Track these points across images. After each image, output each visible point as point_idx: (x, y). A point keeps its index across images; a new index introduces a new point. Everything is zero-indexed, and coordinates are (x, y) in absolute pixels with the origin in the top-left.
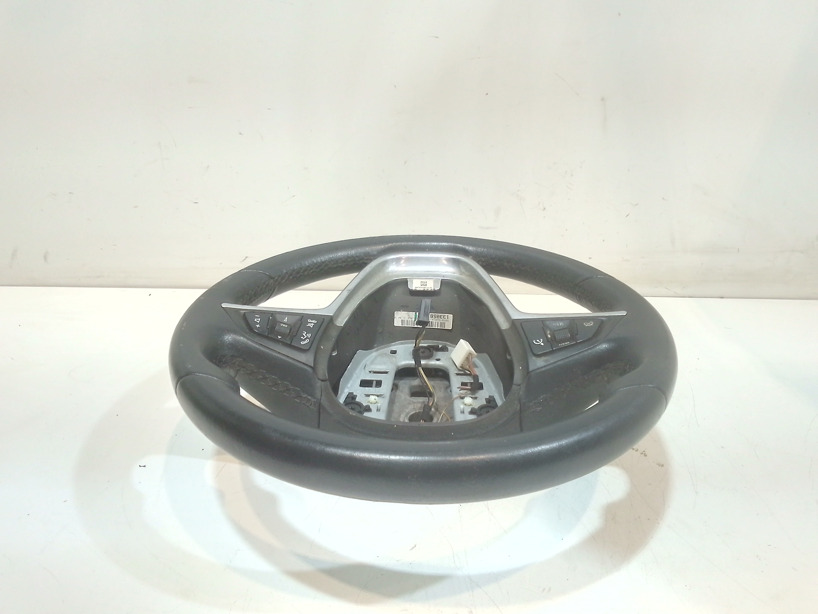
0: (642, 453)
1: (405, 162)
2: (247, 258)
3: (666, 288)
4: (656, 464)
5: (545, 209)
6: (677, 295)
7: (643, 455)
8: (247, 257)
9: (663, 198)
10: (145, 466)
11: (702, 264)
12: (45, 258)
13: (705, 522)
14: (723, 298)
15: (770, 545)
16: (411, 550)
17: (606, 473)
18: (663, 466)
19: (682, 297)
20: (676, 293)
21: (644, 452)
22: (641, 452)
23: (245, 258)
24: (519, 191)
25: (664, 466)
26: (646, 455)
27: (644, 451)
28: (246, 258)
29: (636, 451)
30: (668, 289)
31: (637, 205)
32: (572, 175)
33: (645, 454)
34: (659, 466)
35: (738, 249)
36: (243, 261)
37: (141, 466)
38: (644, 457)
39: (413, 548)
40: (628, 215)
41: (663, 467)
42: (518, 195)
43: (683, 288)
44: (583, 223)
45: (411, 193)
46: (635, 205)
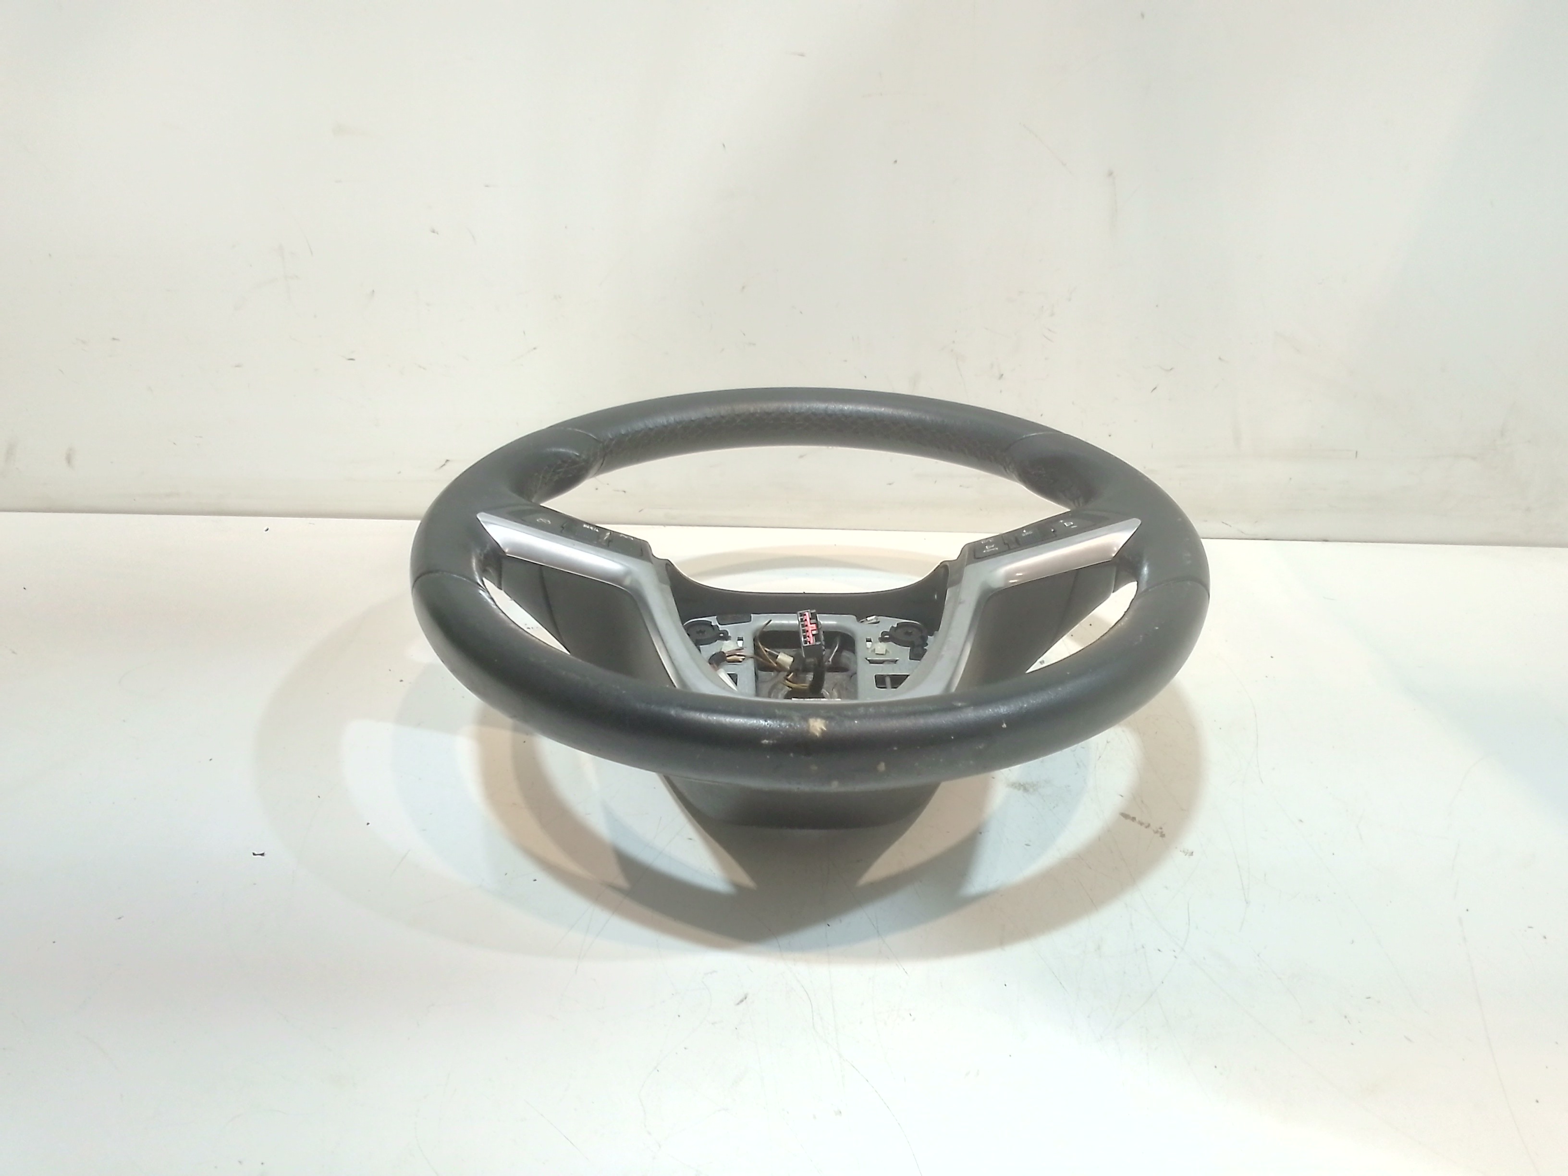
0: (1156, 832)
1: (743, 288)
2: (448, 464)
3: (1223, 523)
4: (1181, 851)
5: (1004, 376)
6: (1244, 536)
7: (1158, 835)
8: (447, 460)
9: (1220, 359)
10: (262, 855)
11: (1290, 480)
12: (69, 459)
13: (1258, 956)
14: (1326, 541)
15: (1369, 998)
16: (738, 1004)
17: (1090, 868)
18: (1192, 854)
19: (1252, 538)
20: (1241, 532)
21: (1160, 830)
22: (1155, 830)
23: (443, 462)
24: (954, 342)
25: (1194, 854)
26: (1163, 836)
27: (1161, 828)
28: (446, 462)
29: (1146, 827)
30: (1227, 524)
31: (1171, 369)
32: (1052, 315)
33: (1161, 832)
34: (1186, 855)
35: (1357, 453)
36: (442, 466)
37: (256, 853)
38: (1161, 838)
39: (742, 1001)
40: (1155, 388)
41: (1191, 857)
42: (952, 351)
43: (1256, 522)
44: (1073, 403)
45: (754, 344)
46: (1167, 370)
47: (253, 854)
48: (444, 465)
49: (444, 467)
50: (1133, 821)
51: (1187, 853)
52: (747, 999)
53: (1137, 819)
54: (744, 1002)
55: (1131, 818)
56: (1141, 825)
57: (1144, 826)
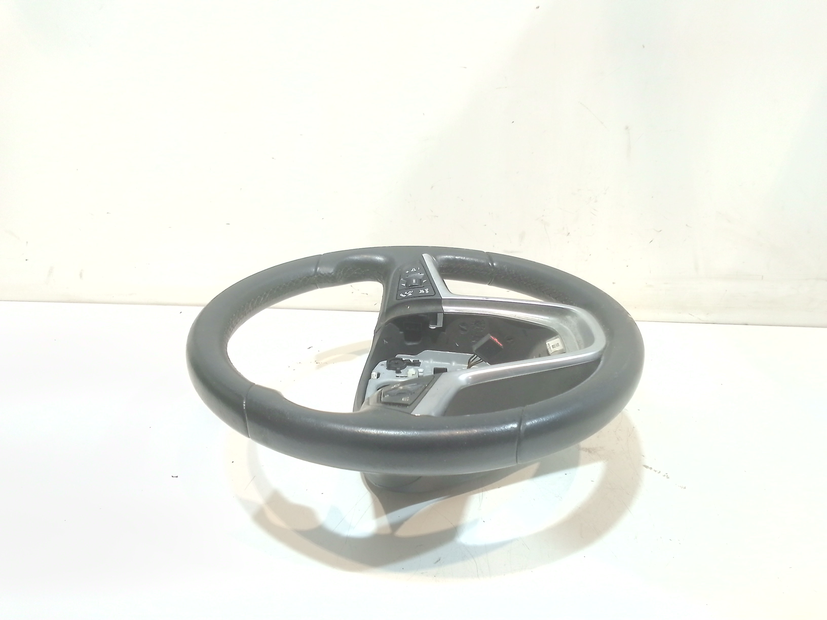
3: (690, 314)
4: (679, 486)
5: (570, 234)
6: (701, 322)
9: (687, 225)
10: (177, 477)
11: (726, 291)
15: (791, 567)
16: (435, 563)
17: (628, 494)
19: (705, 323)
20: (700, 319)
22: (664, 475)
24: (543, 216)
30: (691, 315)
31: (660, 231)
32: (596, 202)
33: (667, 476)
35: (762, 276)
38: (667, 479)
39: (438, 561)
40: (652, 241)
42: (542, 220)
43: (707, 314)
44: (607, 249)
45: (437, 217)
46: (658, 231)
47: (171, 476)
50: (651, 470)
51: (682, 487)
52: (440, 560)
53: (653, 469)
54: (439, 562)
55: (649, 468)
56: (656, 472)
57: (657, 472)
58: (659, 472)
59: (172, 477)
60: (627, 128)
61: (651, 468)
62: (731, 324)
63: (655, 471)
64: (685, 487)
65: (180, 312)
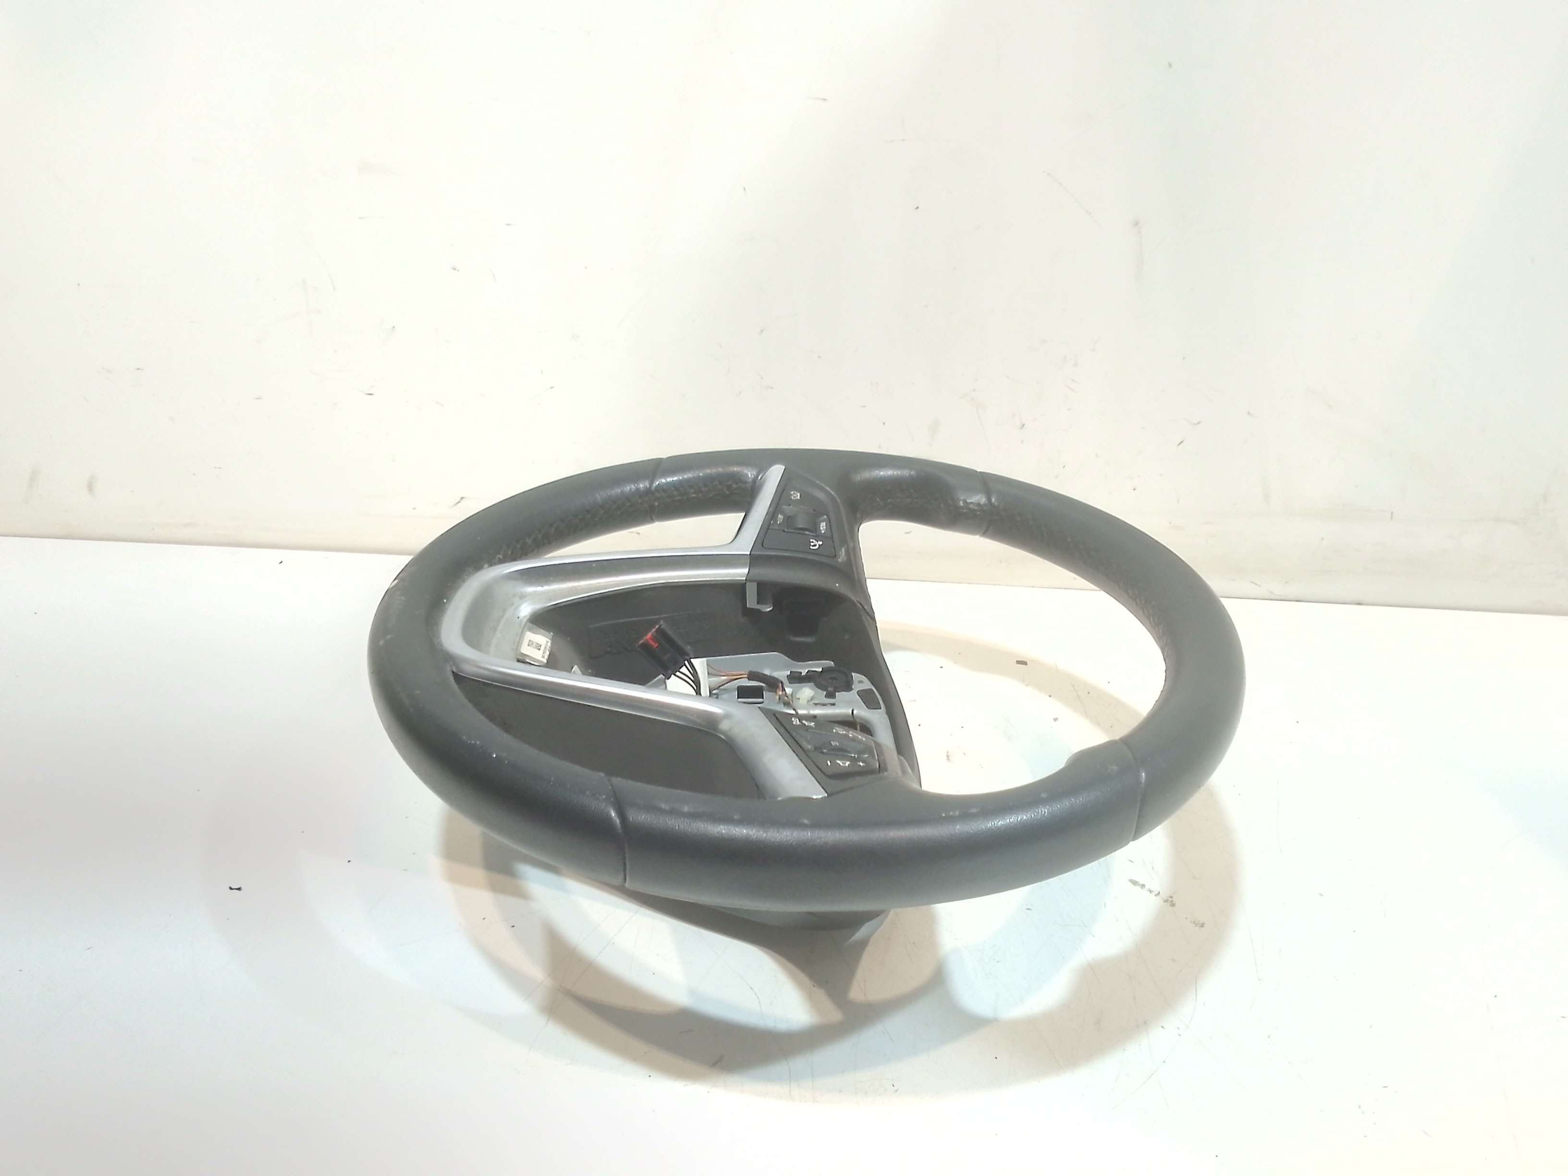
0: (1166, 901)
1: (762, 331)
2: (463, 500)
3: (1252, 582)
4: (1191, 922)
5: (1025, 426)
6: (1274, 597)
7: (1169, 904)
8: (463, 497)
9: (1249, 413)
10: (239, 889)
11: (1322, 539)
12: (90, 487)
13: (1269, 1037)
14: (1359, 604)
15: (1386, 1087)
19: (1282, 599)
20: (1272, 593)
21: (1170, 899)
22: (1165, 898)
23: (458, 500)
24: (974, 390)
25: (1205, 925)
26: (1173, 905)
27: (1171, 897)
28: (461, 499)
29: (1156, 895)
30: (1256, 584)
31: (1198, 423)
32: (1076, 365)
33: (1172, 901)
34: (1196, 926)
35: (1392, 513)
36: (457, 504)
37: (233, 888)
38: (1170, 907)
40: (1182, 442)
41: (1202, 928)
42: (973, 399)
43: (1286, 583)
44: (1096, 456)
45: (772, 388)
46: (1195, 424)
47: (228, 888)
48: (459, 502)
49: (458, 504)
50: (1142, 888)
51: (1198, 924)
53: (1146, 886)
55: (1139, 885)
56: (1151, 893)
57: (1153, 894)
58: (1157, 893)
59: (231, 889)
60: (1136, 224)
61: (1143, 886)
62: (1330, 603)
63: (1151, 891)
64: (1204, 924)
65: (280, 561)
